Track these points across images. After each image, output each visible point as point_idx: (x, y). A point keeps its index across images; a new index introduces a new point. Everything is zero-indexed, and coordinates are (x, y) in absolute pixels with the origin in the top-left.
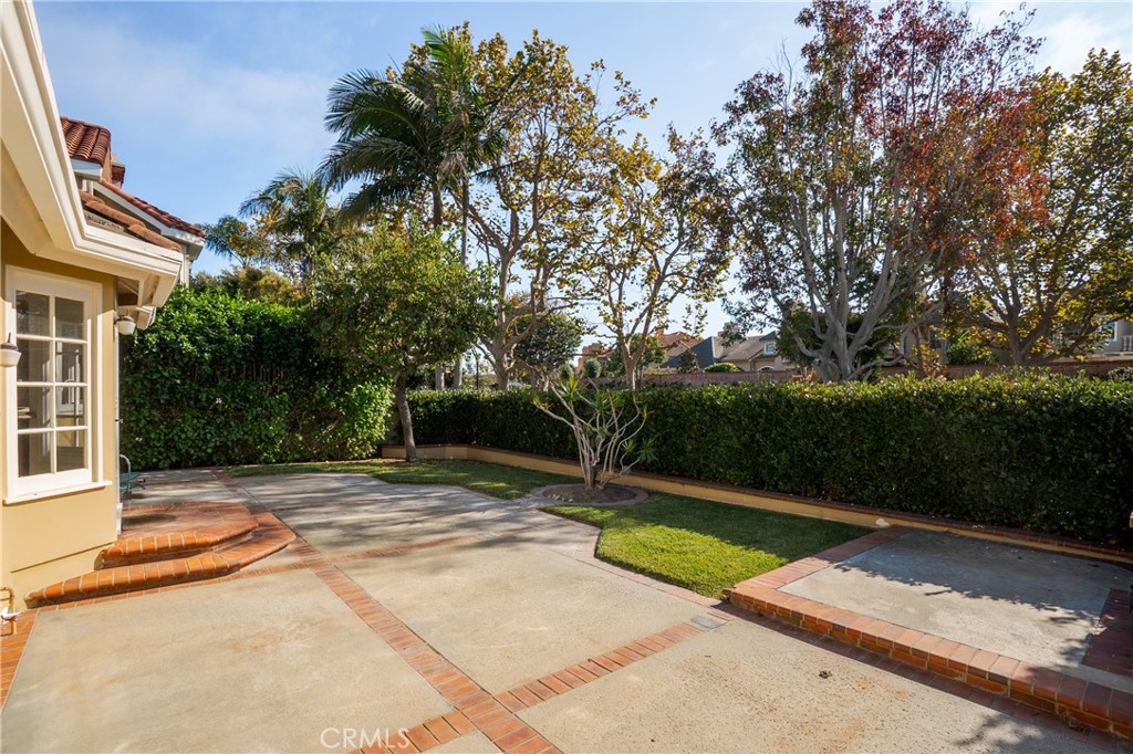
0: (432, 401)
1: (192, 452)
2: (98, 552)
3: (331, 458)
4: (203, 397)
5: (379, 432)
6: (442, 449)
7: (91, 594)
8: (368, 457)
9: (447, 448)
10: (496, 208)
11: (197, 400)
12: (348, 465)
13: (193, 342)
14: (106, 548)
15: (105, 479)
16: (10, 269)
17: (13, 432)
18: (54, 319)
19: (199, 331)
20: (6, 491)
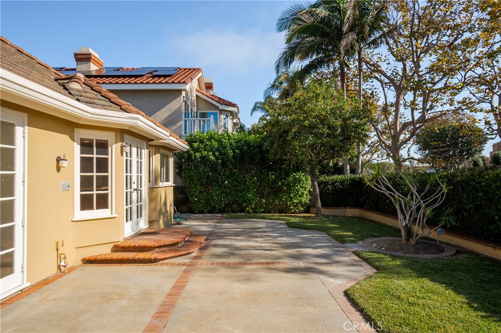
0: (337, 181)
1: (217, 206)
2: (113, 244)
3: (280, 212)
4: (220, 180)
5: (306, 199)
6: (344, 210)
7: (104, 262)
8: (300, 213)
9: (347, 209)
10: (394, 62)
11: (218, 182)
12: (288, 216)
13: (214, 155)
14: (116, 243)
15: (115, 214)
16: (76, 130)
17: (77, 193)
18: (95, 148)
19: (218, 150)
20: (73, 216)
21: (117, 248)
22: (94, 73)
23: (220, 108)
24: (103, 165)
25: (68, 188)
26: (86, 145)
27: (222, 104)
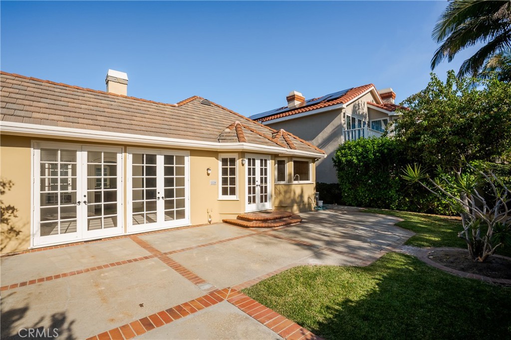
2: (237, 215)
14: (239, 215)
15: (239, 198)
16: (219, 154)
17: (220, 186)
18: (229, 163)
19: (361, 154)
20: (218, 198)
21: (240, 218)
22: (297, 107)
23: (389, 115)
24: (233, 172)
25: (214, 184)
26: (224, 161)
27: (391, 111)
